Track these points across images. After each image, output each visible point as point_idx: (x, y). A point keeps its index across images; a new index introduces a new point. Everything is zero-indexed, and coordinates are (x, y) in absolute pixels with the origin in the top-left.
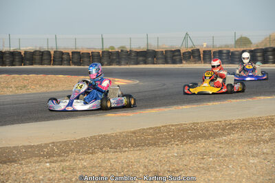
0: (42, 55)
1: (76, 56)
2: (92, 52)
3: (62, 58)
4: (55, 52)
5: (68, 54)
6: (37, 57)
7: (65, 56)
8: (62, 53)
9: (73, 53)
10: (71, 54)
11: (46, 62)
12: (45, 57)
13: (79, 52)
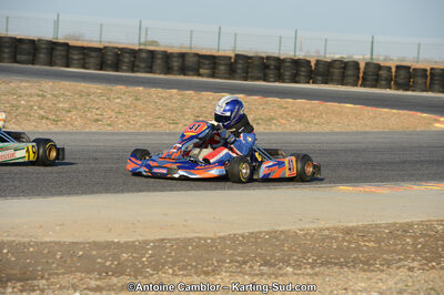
0: (344, 68)
1: (402, 73)
2: (432, 69)
3: (378, 75)
4: (367, 64)
5: (390, 68)
6: (336, 72)
7: (382, 73)
8: (379, 67)
9: (398, 67)
10: (394, 70)
11: (350, 80)
12: (350, 72)
13: (409, 68)
